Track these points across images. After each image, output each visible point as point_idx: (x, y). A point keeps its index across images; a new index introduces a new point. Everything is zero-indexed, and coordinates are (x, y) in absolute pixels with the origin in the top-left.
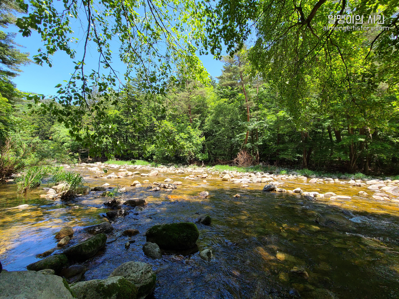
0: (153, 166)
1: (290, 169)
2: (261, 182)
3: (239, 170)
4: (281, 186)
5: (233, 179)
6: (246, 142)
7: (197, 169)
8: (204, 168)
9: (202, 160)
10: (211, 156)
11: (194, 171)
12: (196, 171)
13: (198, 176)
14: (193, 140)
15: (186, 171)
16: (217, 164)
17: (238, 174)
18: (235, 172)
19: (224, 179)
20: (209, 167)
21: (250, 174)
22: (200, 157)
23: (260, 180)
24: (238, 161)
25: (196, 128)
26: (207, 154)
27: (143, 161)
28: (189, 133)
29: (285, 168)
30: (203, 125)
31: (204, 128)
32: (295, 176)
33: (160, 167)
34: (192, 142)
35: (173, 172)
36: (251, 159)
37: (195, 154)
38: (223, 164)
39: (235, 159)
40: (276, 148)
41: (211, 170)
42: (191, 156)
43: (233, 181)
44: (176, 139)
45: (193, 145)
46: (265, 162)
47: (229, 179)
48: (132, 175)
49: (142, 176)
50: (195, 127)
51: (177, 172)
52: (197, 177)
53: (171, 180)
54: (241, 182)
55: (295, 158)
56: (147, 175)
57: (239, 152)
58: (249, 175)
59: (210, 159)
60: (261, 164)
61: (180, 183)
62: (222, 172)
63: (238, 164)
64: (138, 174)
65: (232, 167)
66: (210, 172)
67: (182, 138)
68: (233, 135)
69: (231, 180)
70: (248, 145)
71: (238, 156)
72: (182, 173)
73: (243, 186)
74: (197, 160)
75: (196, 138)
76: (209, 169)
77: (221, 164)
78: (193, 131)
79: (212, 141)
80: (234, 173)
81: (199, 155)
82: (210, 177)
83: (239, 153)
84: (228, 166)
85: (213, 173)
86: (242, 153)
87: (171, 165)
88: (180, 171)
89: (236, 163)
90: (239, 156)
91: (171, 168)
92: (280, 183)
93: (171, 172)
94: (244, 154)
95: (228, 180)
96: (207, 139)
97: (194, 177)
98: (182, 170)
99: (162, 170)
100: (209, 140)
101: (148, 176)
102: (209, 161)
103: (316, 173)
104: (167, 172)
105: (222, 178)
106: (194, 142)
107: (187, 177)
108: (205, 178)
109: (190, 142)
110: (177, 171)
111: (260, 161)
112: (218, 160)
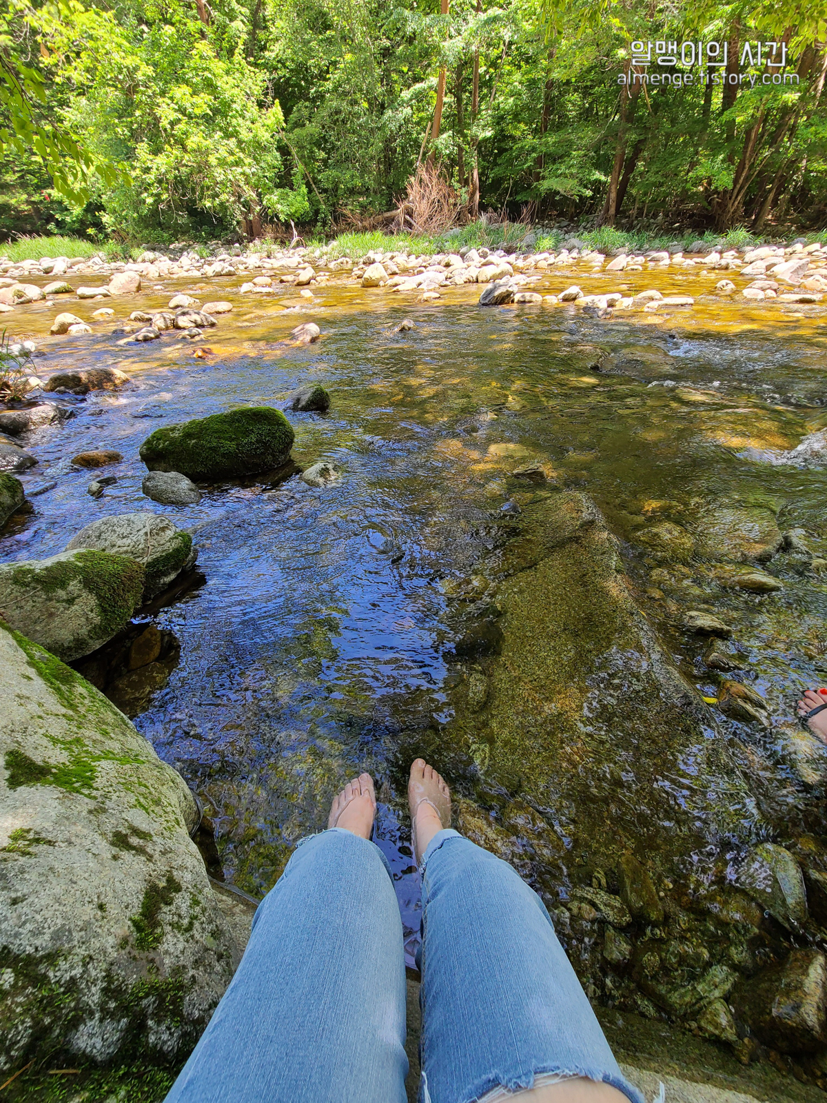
0: (114, 258)
1: (566, 232)
2: (477, 282)
3: (415, 248)
4: (532, 286)
5: (396, 279)
6: (435, 126)
7: (279, 255)
8: (301, 250)
9: (290, 216)
10: (321, 197)
11: (268, 264)
12: (276, 263)
13: (284, 278)
14: (234, 122)
15: (242, 267)
16: (342, 232)
17: (413, 262)
18: (404, 256)
19: (366, 280)
20: (316, 243)
21: (446, 260)
22: (279, 207)
23: (473, 273)
24: (410, 213)
25: (237, 58)
26: (304, 189)
27: (67, 239)
28: (210, 86)
29: (551, 228)
30: (261, 35)
31: (267, 54)
32: (574, 254)
33: (144, 261)
34: (235, 134)
35: (197, 274)
36: (451, 201)
37: (259, 195)
38: (365, 230)
39: (402, 206)
40: (534, 149)
41: (325, 257)
42: (246, 204)
43: (396, 285)
44: (164, 123)
45: (243, 150)
46: (495, 210)
47: (381, 279)
48: (44, 298)
49: (83, 297)
50: (231, 52)
51: (210, 273)
52: (282, 281)
53: (191, 300)
54: (420, 284)
55: (585, 187)
56: (102, 290)
57: (414, 173)
58: (443, 263)
59: (317, 212)
60: (483, 219)
61: (223, 306)
62: (362, 260)
63: (410, 226)
64: (67, 291)
65: (394, 238)
66: (322, 263)
67: (190, 117)
68: (391, 92)
69: (390, 282)
70: (445, 142)
71: (409, 191)
72: (230, 274)
73: (426, 296)
74: (272, 221)
75: (248, 115)
76: (317, 254)
77: (357, 231)
78: (227, 73)
79: (312, 128)
80: (401, 259)
81: (274, 198)
82: (323, 280)
83: (412, 179)
84: (378, 234)
85: (332, 265)
86: (425, 177)
87: (182, 250)
88: (217, 266)
89: (406, 222)
90: (414, 193)
91: (187, 260)
92: (528, 280)
93: (186, 274)
94: (431, 181)
95: (382, 283)
96: (293, 117)
97: (270, 286)
98: (226, 265)
99: (153, 271)
100: (299, 124)
101: (105, 296)
102: (313, 222)
103: (630, 240)
104: (175, 276)
105: (360, 281)
106: (245, 135)
107: (246, 287)
108: (308, 283)
109: (228, 136)
110: (209, 270)
111: (483, 207)
112: (344, 215)
